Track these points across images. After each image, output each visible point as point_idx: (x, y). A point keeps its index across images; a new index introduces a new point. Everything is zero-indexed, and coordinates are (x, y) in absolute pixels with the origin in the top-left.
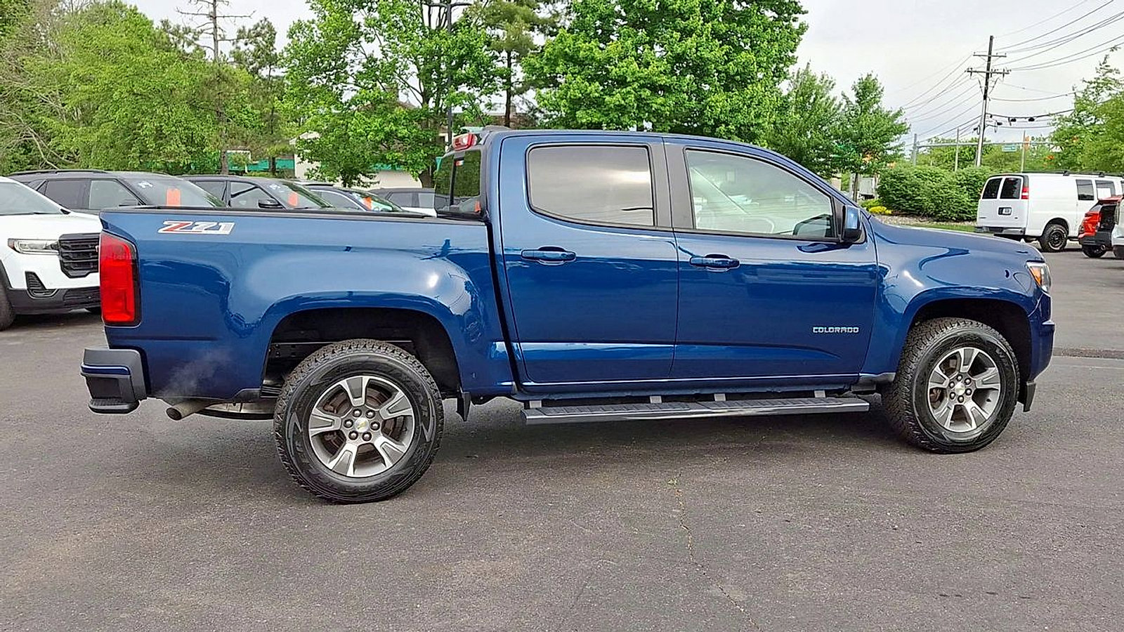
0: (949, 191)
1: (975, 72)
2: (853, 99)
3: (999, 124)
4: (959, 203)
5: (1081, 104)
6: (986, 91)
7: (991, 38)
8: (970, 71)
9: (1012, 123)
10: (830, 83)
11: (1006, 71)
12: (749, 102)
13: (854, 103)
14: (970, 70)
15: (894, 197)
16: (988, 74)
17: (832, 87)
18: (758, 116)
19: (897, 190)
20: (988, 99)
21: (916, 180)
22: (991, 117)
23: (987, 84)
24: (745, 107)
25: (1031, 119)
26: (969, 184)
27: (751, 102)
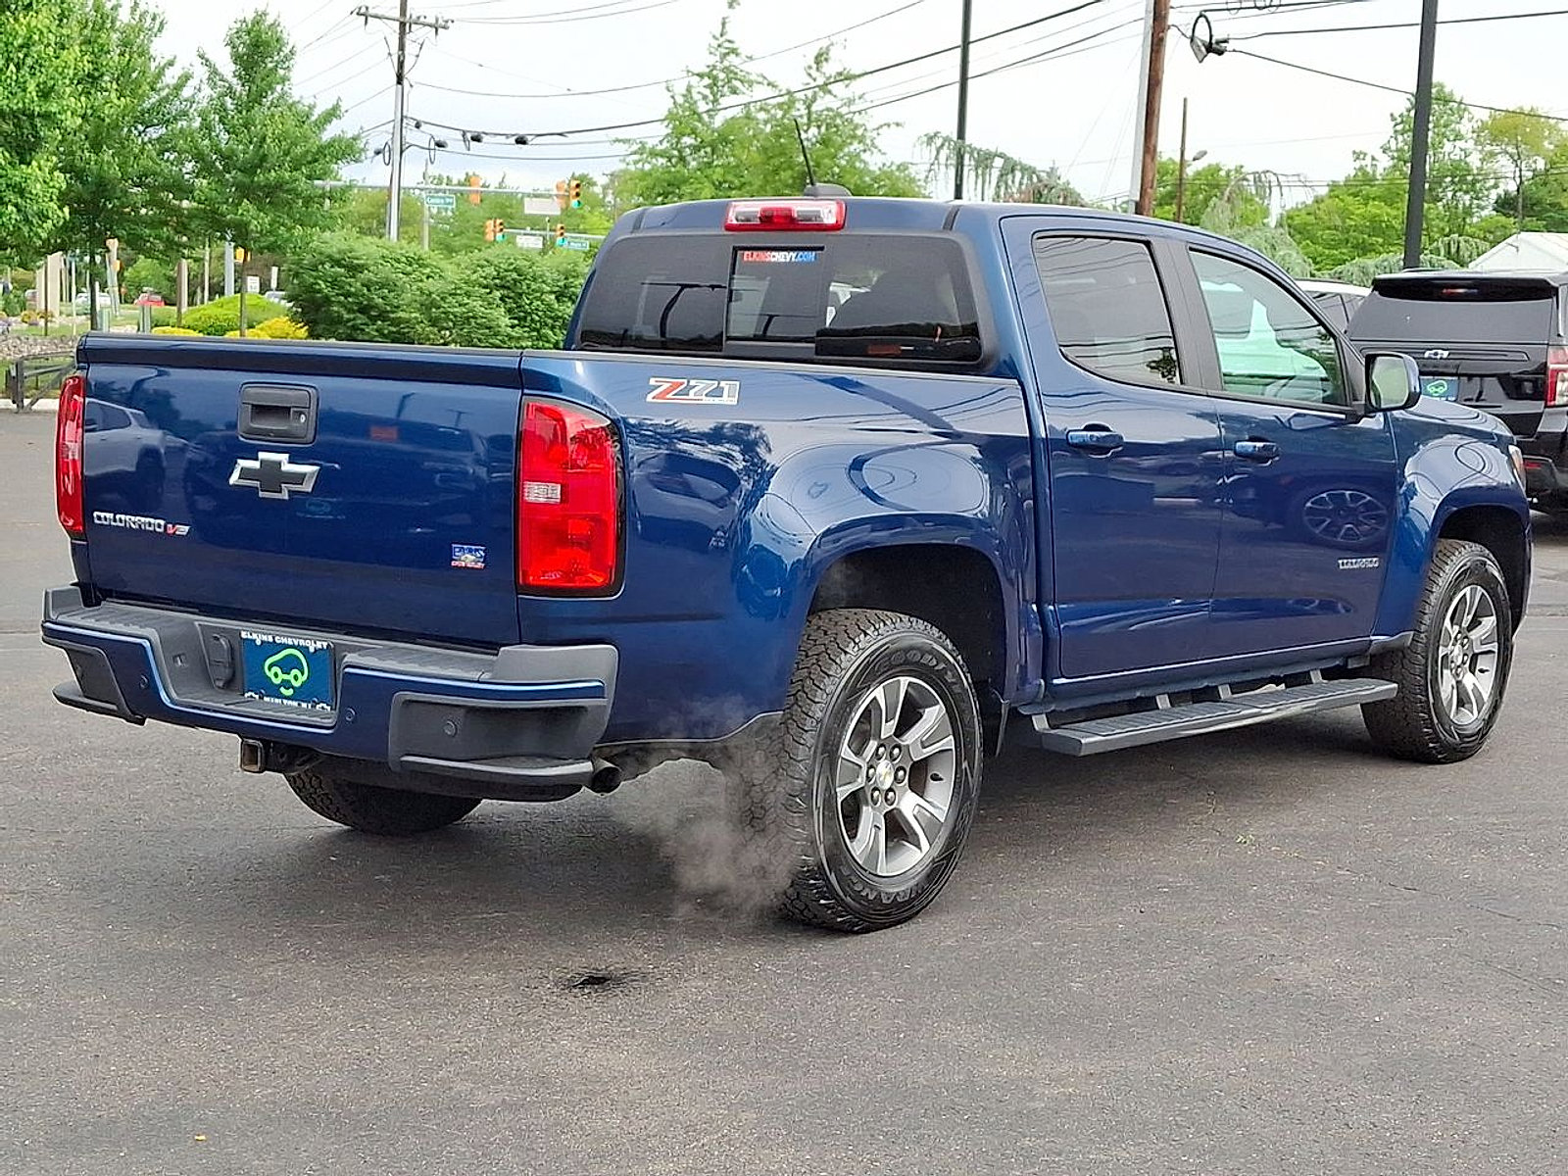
0: (466, 301)
1: (376, 17)
2: (227, 68)
3: (439, 145)
6: (401, 64)
8: (365, 15)
9: (473, 144)
10: (154, 19)
11: (440, 22)
12: (21, 56)
13: (229, 76)
14: (363, 10)
15: (343, 311)
16: (403, 25)
17: (159, 30)
18: (45, 94)
19: (347, 295)
20: (405, 82)
21: (386, 271)
22: (418, 126)
23: (402, 47)
24: (12, 67)
25: (521, 141)
26: (503, 287)
27: (26, 55)
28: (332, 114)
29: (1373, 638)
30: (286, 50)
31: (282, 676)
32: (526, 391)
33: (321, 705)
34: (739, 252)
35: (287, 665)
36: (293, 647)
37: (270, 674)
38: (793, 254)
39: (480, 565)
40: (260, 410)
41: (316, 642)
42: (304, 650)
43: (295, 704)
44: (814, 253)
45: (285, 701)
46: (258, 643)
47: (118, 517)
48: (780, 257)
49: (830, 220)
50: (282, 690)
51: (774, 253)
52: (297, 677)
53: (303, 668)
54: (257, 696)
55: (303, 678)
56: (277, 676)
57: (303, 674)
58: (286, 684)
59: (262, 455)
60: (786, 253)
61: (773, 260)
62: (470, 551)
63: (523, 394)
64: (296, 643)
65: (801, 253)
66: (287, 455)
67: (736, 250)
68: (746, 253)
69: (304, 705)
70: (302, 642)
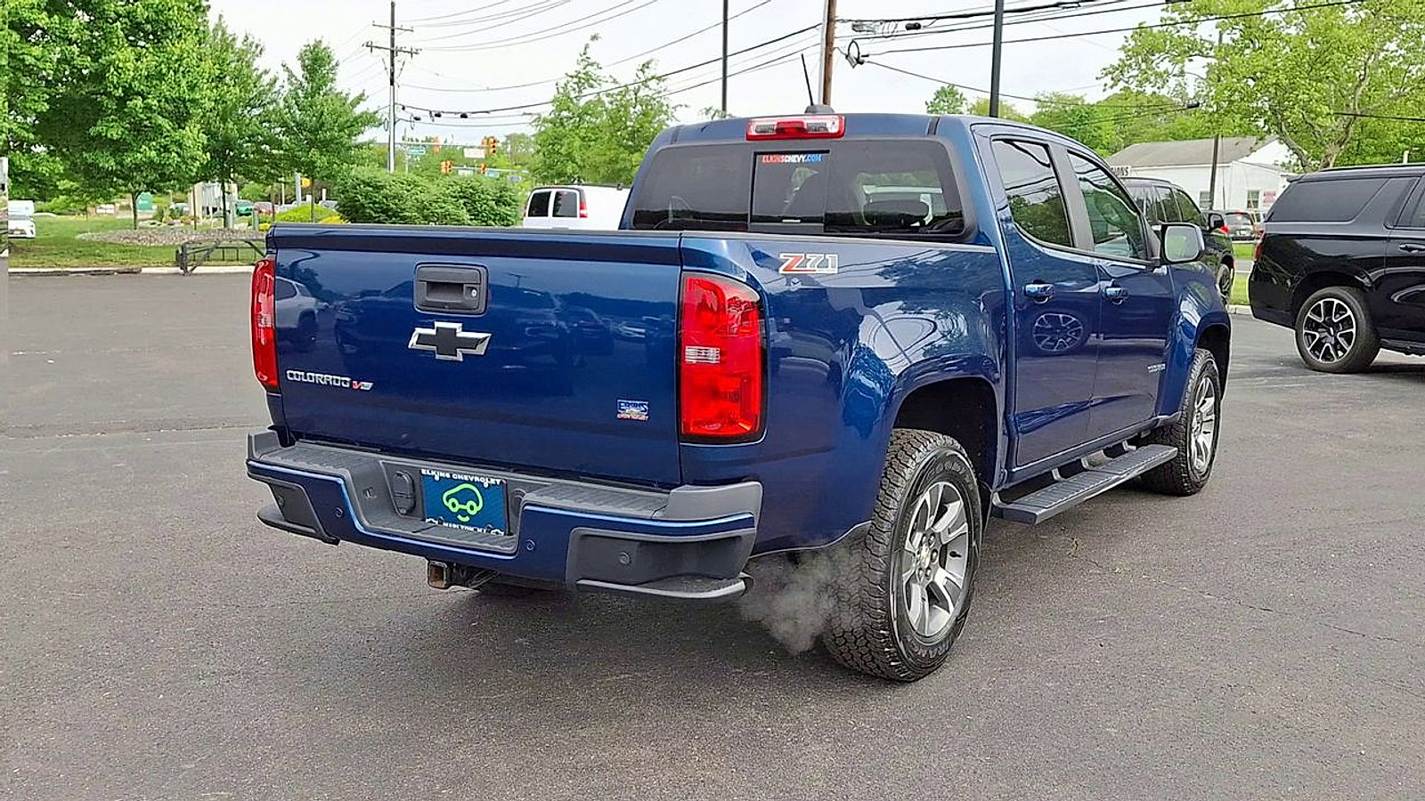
1: (377, 47)
2: (299, 73)
3: (417, 119)
4: (458, 221)
5: (562, 102)
6: (392, 74)
7: (393, 5)
8: (370, 46)
9: (436, 118)
10: (257, 47)
11: (414, 50)
12: (177, 66)
13: (300, 78)
14: (369, 44)
16: (392, 52)
17: (261, 53)
18: (192, 88)
20: (395, 84)
21: (397, 189)
22: (403, 108)
23: (393, 65)
24: (171, 72)
25: (464, 116)
26: (465, 197)
27: (180, 65)
28: (360, 98)
29: (1159, 417)
30: (333, 63)
31: (459, 506)
32: (685, 267)
33: (496, 530)
34: (758, 156)
35: (464, 497)
36: (469, 482)
37: (449, 504)
38: (803, 157)
39: (643, 417)
40: (434, 286)
41: (490, 479)
42: (479, 485)
43: (472, 529)
44: (820, 155)
45: (462, 527)
46: (437, 478)
47: (308, 374)
48: (792, 159)
49: (833, 130)
50: (460, 517)
51: (787, 156)
52: (473, 508)
53: (477, 497)
54: (437, 522)
55: (477, 509)
56: (453, 505)
57: (478, 505)
58: (463, 512)
59: (437, 324)
60: (797, 156)
61: (786, 161)
62: (636, 405)
63: (682, 270)
64: (471, 479)
65: (809, 155)
66: (461, 325)
67: (756, 154)
68: (764, 156)
69: (479, 530)
70: (477, 479)
